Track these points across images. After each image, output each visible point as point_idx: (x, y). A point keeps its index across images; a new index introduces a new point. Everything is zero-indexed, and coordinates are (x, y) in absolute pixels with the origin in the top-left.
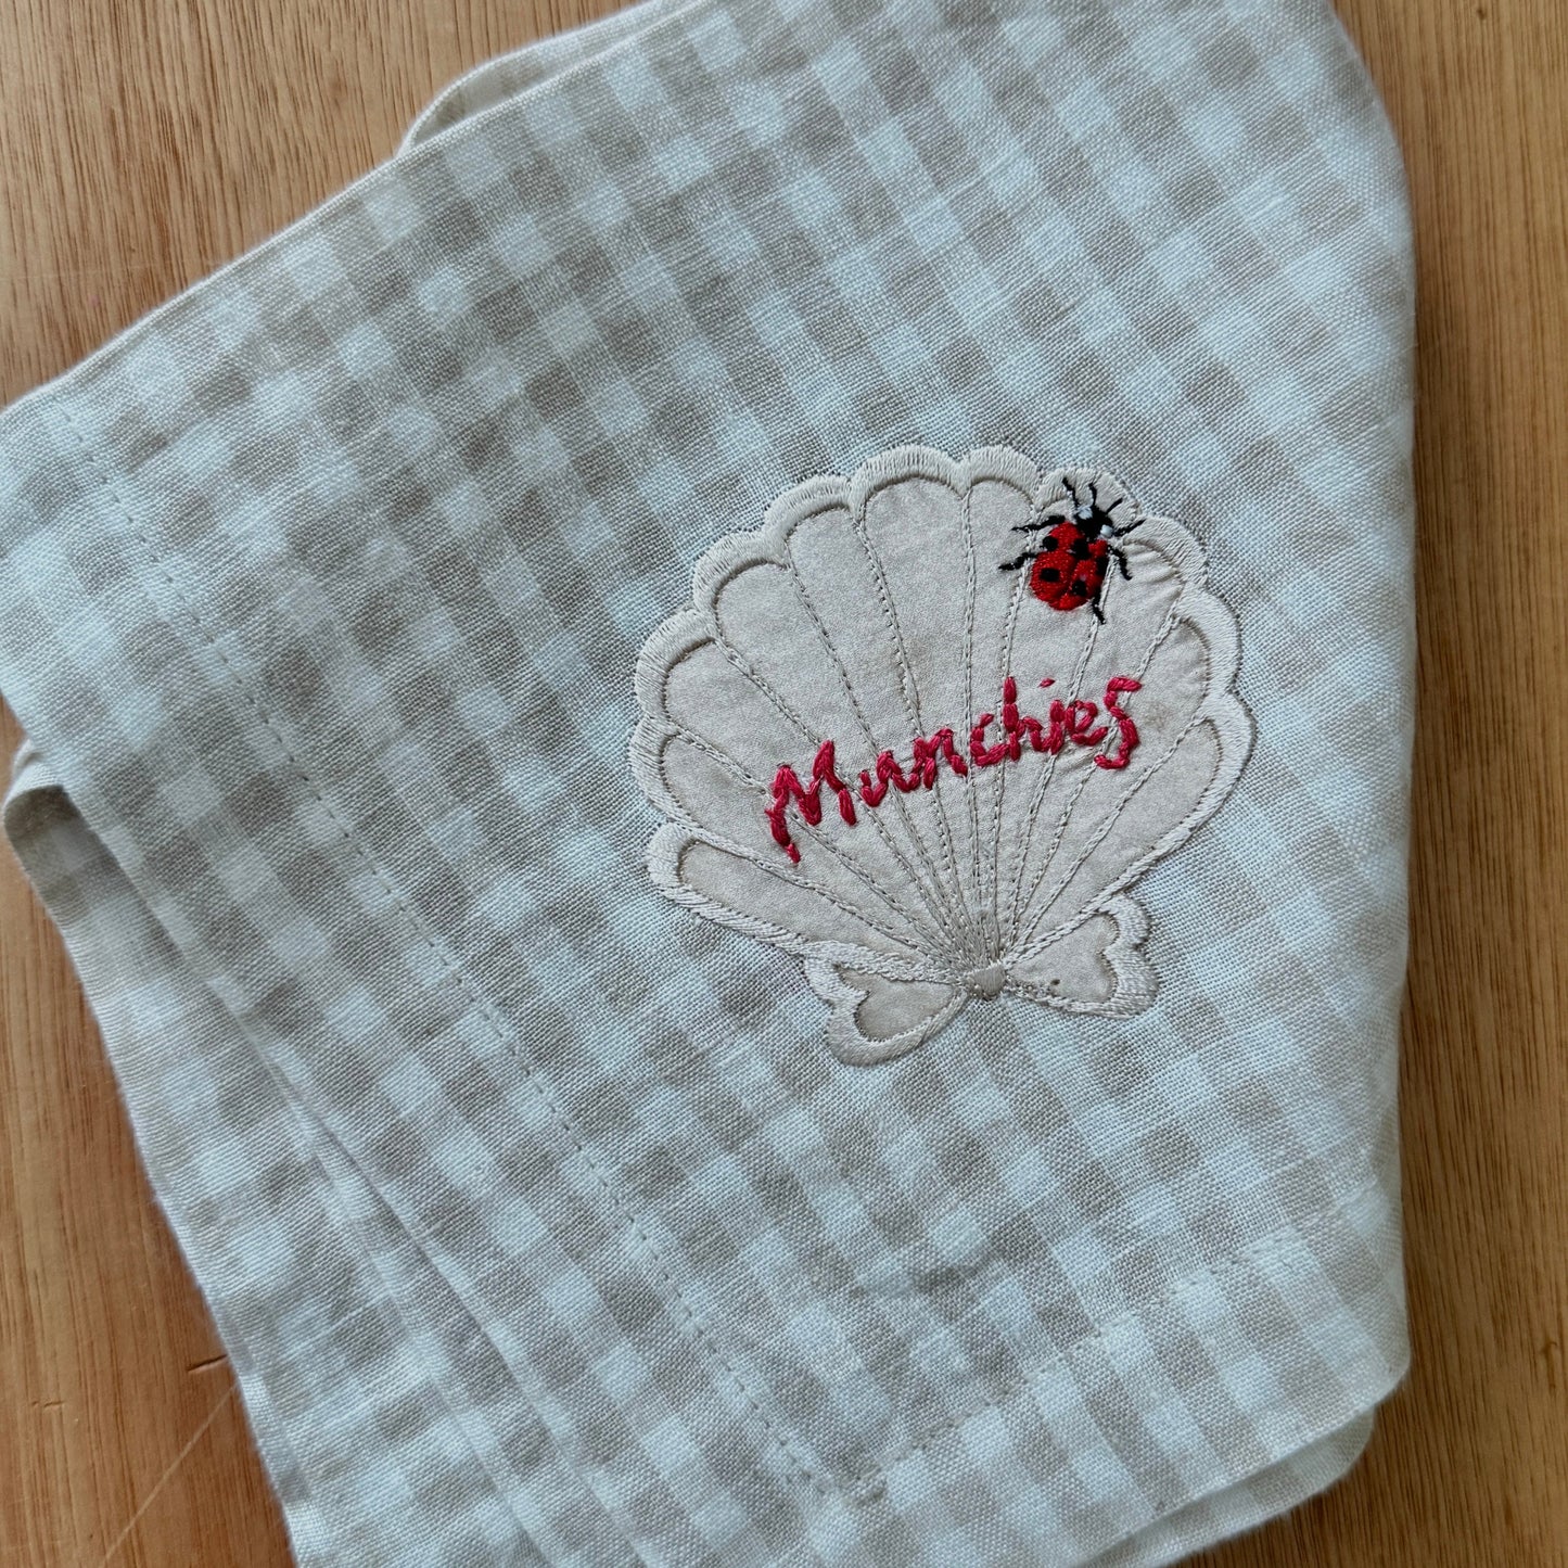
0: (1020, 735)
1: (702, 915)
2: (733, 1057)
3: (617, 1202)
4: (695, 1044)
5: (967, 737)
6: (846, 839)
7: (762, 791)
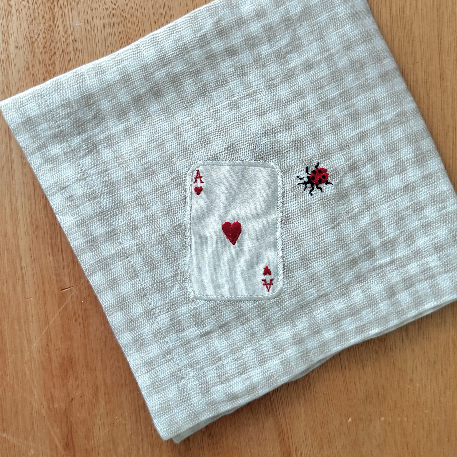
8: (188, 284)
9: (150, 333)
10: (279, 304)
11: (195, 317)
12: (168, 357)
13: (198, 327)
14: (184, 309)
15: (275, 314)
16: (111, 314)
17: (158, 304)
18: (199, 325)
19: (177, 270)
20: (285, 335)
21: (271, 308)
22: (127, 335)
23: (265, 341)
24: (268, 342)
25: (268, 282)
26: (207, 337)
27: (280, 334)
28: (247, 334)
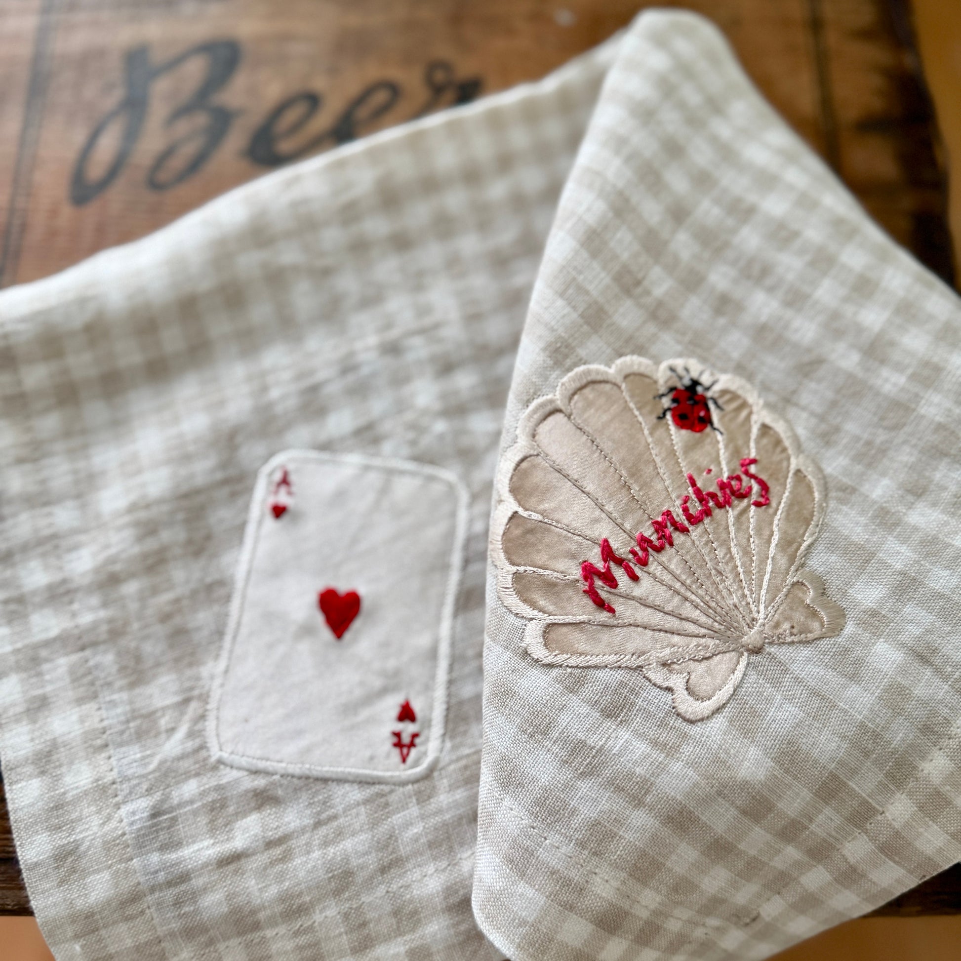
0: (708, 502)
1: (570, 665)
2: (620, 744)
3: (582, 866)
4: (593, 744)
5: (680, 511)
6: (638, 591)
7: (577, 581)
8: (210, 725)
9: (98, 842)
10: (423, 798)
11: (212, 810)
12: (131, 910)
13: (216, 838)
14: (190, 788)
15: (408, 825)
16: (17, 782)
17: (130, 772)
18: (219, 834)
19: (192, 689)
20: (427, 885)
21: (405, 807)
22: (43, 841)
23: (375, 896)
24: (381, 898)
25: (406, 739)
26: (232, 867)
27: (415, 881)
28: (331, 871)
